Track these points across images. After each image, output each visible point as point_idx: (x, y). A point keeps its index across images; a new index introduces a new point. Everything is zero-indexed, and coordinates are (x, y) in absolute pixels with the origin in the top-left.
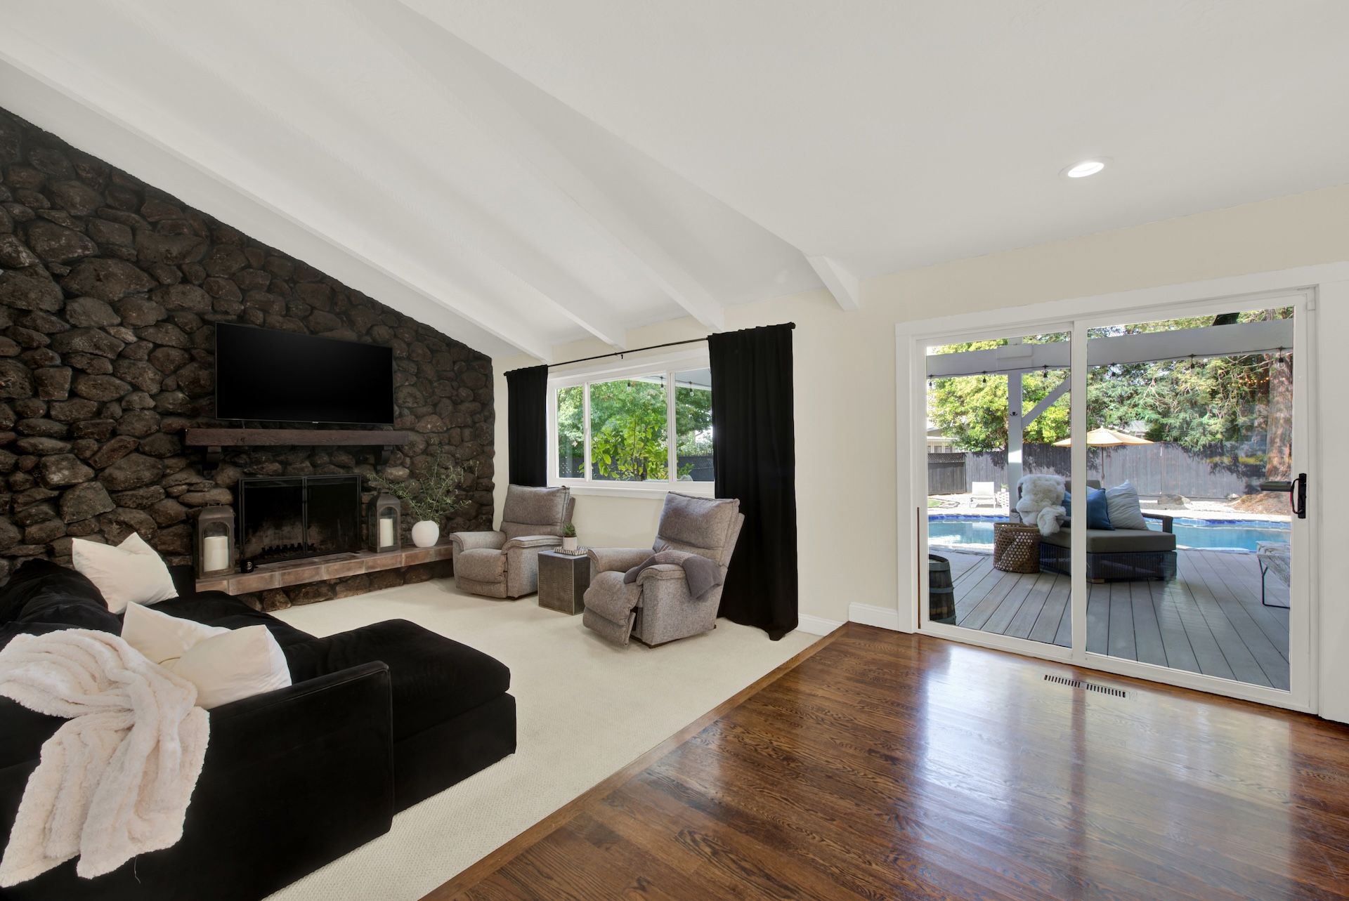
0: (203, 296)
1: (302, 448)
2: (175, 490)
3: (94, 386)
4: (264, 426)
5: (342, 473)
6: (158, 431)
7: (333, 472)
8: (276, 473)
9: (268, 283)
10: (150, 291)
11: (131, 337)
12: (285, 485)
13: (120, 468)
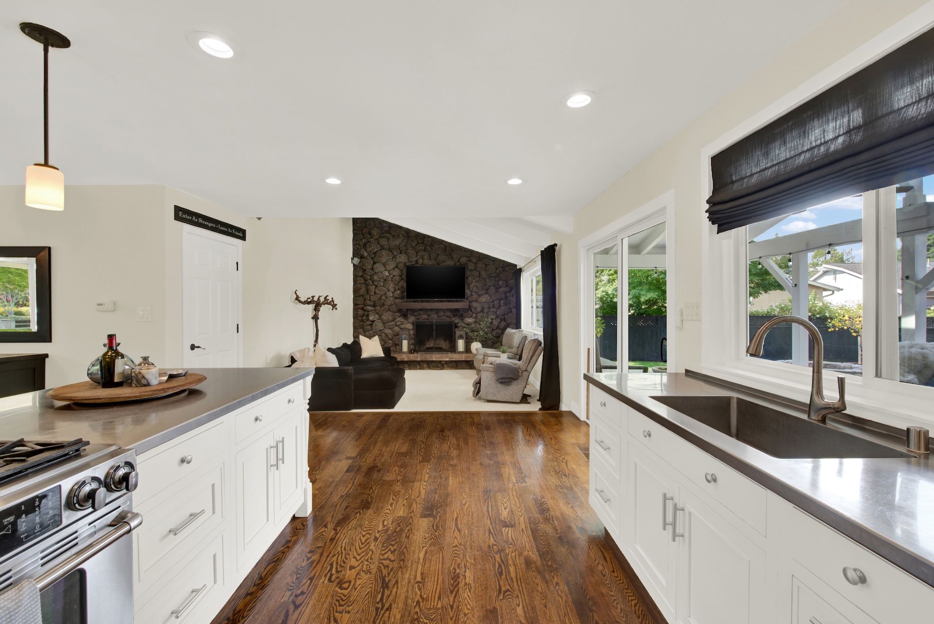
0: (405, 257)
1: (435, 309)
2: (398, 323)
3: (380, 290)
4: (422, 302)
5: (448, 320)
6: (394, 304)
7: (445, 319)
8: (425, 319)
9: (424, 248)
10: (393, 258)
11: (387, 274)
12: (429, 324)
13: (385, 316)
